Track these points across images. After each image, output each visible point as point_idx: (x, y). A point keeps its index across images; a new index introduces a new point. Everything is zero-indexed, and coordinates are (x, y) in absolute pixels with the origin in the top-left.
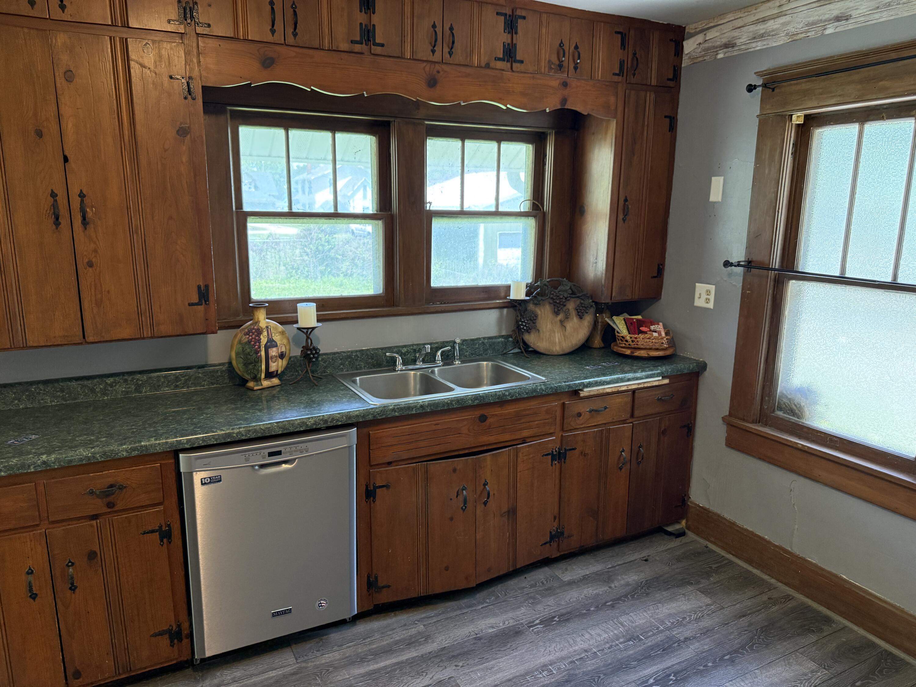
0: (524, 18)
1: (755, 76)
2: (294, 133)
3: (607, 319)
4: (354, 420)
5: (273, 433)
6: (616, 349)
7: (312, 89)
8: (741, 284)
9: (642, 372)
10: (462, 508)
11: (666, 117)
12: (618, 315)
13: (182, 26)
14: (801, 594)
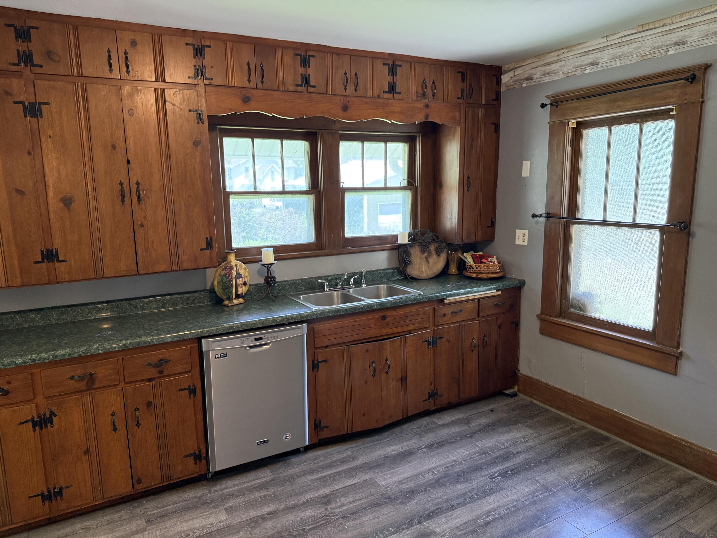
0: (400, 66)
1: (545, 98)
2: (257, 141)
3: (459, 255)
4: (305, 319)
5: (257, 327)
6: (466, 274)
7: (273, 115)
8: (544, 229)
9: (483, 287)
10: (373, 375)
11: (492, 124)
12: (467, 252)
13: (196, 80)
14: (591, 425)
